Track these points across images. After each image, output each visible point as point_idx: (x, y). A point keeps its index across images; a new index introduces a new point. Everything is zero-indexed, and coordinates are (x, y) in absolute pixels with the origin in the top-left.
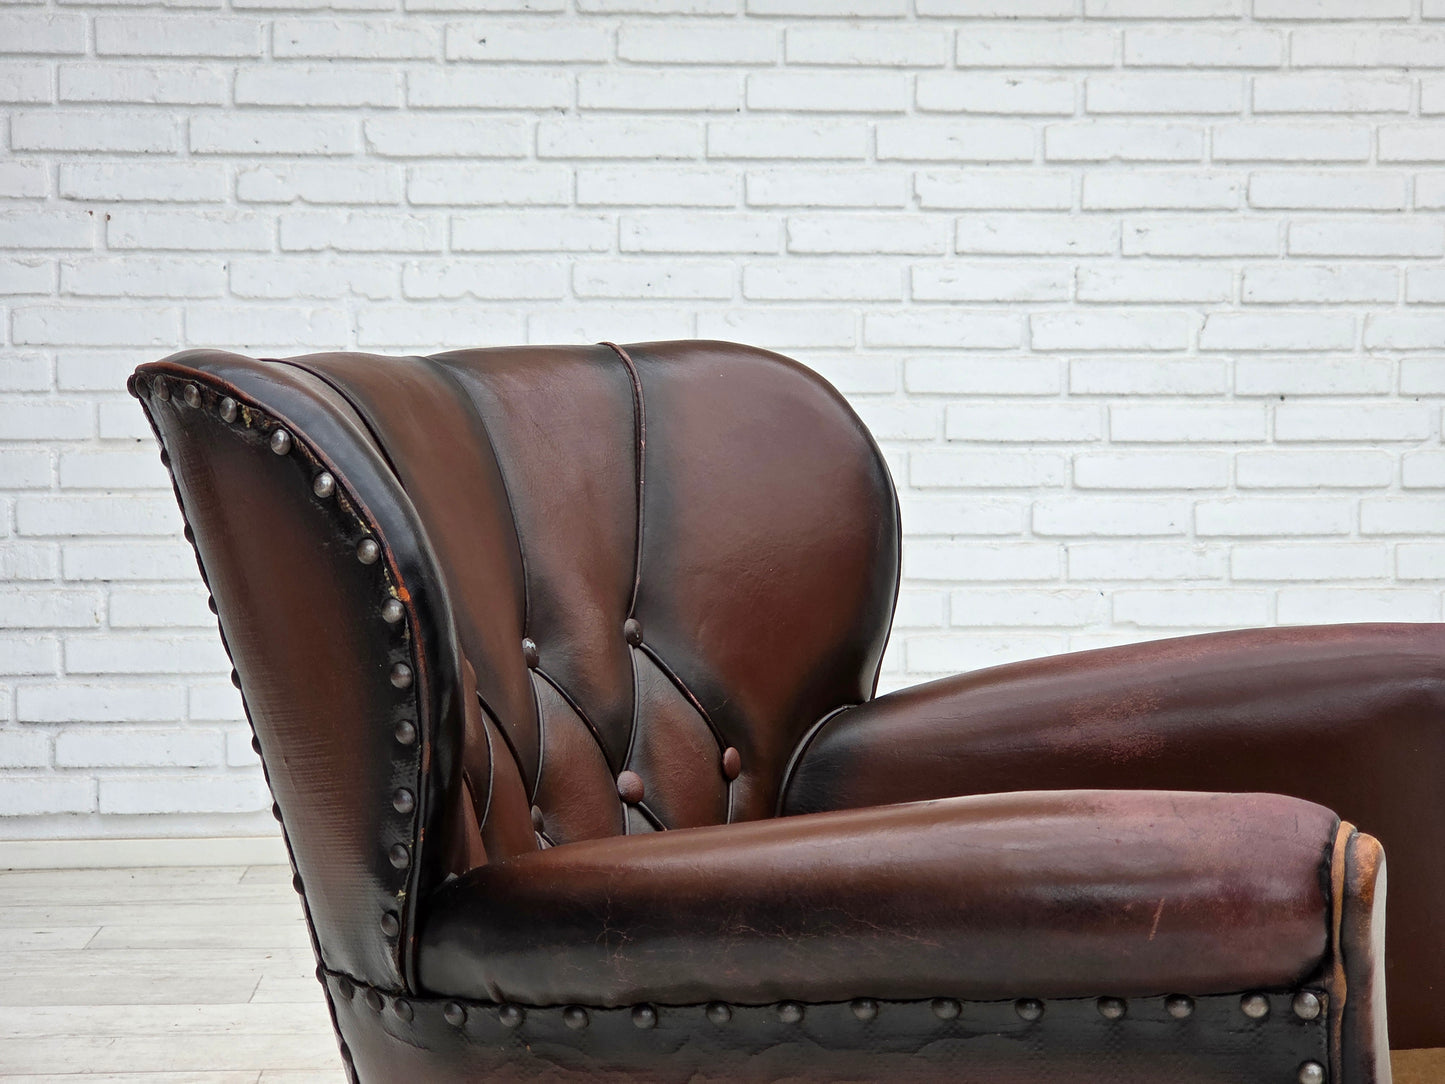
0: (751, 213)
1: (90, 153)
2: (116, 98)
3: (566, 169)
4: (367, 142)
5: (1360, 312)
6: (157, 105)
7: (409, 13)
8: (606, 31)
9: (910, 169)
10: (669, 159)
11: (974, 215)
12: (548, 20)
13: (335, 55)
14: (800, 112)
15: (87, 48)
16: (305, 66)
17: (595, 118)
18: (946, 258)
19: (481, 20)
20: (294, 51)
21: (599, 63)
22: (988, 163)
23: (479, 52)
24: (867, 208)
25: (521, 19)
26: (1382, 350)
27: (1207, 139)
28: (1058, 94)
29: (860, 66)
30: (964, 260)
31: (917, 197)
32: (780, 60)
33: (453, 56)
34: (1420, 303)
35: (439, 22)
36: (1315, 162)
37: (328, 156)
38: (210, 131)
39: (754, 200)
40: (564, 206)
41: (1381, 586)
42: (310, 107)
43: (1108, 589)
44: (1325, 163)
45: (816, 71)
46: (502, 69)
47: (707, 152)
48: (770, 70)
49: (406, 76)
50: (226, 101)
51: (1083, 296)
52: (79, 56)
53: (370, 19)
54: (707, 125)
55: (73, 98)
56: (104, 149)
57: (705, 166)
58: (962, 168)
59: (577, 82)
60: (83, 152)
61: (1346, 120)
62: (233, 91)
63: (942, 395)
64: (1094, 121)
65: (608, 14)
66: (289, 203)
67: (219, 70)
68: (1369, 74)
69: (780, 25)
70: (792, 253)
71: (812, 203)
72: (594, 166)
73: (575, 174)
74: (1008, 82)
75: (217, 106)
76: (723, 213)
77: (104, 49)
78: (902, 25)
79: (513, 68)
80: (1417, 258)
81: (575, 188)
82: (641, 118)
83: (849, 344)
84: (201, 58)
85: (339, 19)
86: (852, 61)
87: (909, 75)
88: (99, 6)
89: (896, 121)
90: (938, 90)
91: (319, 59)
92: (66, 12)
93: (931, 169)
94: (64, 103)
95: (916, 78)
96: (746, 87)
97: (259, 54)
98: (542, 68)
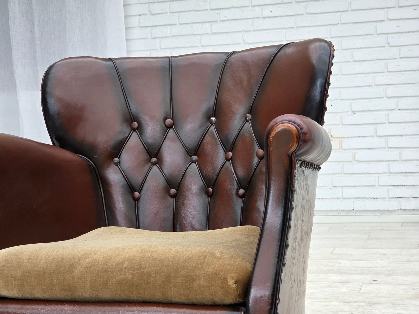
0: (343, 51)
1: (178, 48)
2: (184, 34)
4: (244, 40)
6: (193, 35)
7: (253, 6)
8: (303, 6)
9: (386, 36)
11: (405, 47)
12: (288, 5)
13: (235, 19)
14: (356, 23)
15: (177, 23)
16: (228, 22)
17: (301, 29)
18: (397, 59)
19: (271, 6)
20: (225, 18)
21: (302, 15)
22: (409, 32)
23: (271, 15)
24: (375, 47)
25: (281, 5)
29: (371, 9)
30: (403, 59)
31: (388, 43)
32: (349, 9)
33: (264, 16)
35: (261, 8)
37: (234, 44)
38: (206, 41)
39: (343, 48)
42: (229, 32)
45: (360, 11)
46: (277, 18)
47: (330, 36)
48: (348, 12)
49: (253, 22)
50: (210, 33)
52: (175, 24)
53: (243, 9)
54: (330, 28)
55: (174, 35)
56: (181, 46)
58: (401, 34)
59: (296, 20)
62: (211, 30)
63: (397, 97)
65: (304, 2)
67: (207, 25)
70: (354, 61)
71: (359, 47)
74: (414, 9)
75: (208, 34)
77: (181, 22)
79: (279, 18)
82: (313, 28)
83: (371, 84)
84: (203, 22)
85: (236, 10)
86: (369, 8)
87: (386, 10)
88: (180, 12)
89: (382, 23)
90: (393, 14)
91: (231, 20)
92: (172, 14)
93: (393, 35)
94: (172, 36)
95: (387, 11)
96: (341, 17)
97: (217, 20)
98: (287, 17)
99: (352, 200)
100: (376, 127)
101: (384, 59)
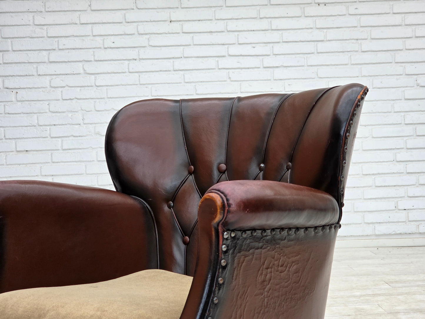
0: (185, 84)
1: (12, 76)
2: (18, 61)
3: (137, 74)
4: (84, 70)
6: (29, 63)
7: (94, 36)
8: (146, 38)
9: (228, 71)
10: (164, 71)
11: (245, 82)
12: (130, 36)
13: (75, 48)
14: (198, 57)
15: (10, 49)
16: (67, 51)
17: (144, 61)
18: (238, 94)
19: (113, 37)
20: (64, 47)
21: (144, 47)
23: (113, 45)
24: (217, 81)
25: (123, 36)
27: (306, 60)
28: (265, 50)
29: (213, 44)
30: (243, 94)
31: (230, 78)
32: (192, 44)
33: (106, 47)
35: (102, 38)
36: (334, 65)
37: (74, 74)
38: (43, 69)
39: (186, 81)
40: (137, 85)
42: (69, 62)
44: (337, 65)
45: (202, 46)
46: (119, 49)
47: (174, 69)
48: (190, 47)
49: (94, 52)
50: (47, 61)
52: (8, 51)
53: (84, 38)
54: (173, 62)
55: (7, 62)
56: (15, 75)
57: (173, 72)
58: (241, 70)
59: (139, 52)
60: (10, 76)
61: (341, 53)
62: (49, 58)
64: (276, 56)
65: (146, 34)
66: (64, 87)
67: (45, 53)
68: (347, 41)
69: (191, 35)
70: (197, 94)
71: (202, 81)
72: (144, 74)
73: (139, 76)
74: (252, 47)
75: (45, 62)
76: (179, 84)
77: (14, 49)
78: (223, 34)
79: (122, 49)
81: (139, 80)
82: (156, 60)
84: (40, 50)
85: (76, 38)
86: (211, 43)
87: (226, 46)
88: (13, 38)
89: (224, 58)
90: (233, 50)
91: (71, 49)
92: (4, 40)
93: (233, 70)
94: (4, 63)
95: (228, 47)
96: (183, 51)
97: (55, 48)
98: (129, 49)
101: (226, 93)
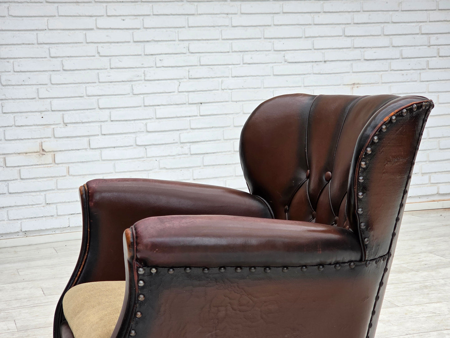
0: (51, 59)
5: (220, 80)
8: (5, 7)
9: (96, 45)
10: (26, 44)
11: (115, 57)
14: (64, 30)
18: (108, 70)
21: (4, 17)
22: (118, 42)
24: (85, 56)
26: (226, 89)
27: (177, 34)
28: (136, 23)
29: (80, 16)
30: (113, 70)
31: (99, 53)
32: (57, 15)
34: (235, 77)
36: (206, 40)
39: (52, 55)
41: (230, 153)
43: (158, 159)
44: (208, 40)
45: (67, 18)
47: (38, 42)
48: (55, 18)
51: (146, 79)
54: (37, 34)
57: (37, 46)
58: (111, 44)
61: (212, 28)
63: (109, 108)
64: (146, 30)
65: (5, 2)
68: (218, 16)
69: (56, 5)
70: (64, 70)
71: (69, 56)
72: (4, 47)
74: (122, 20)
76: (44, 59)
78: (90, 4)
80: (234, 65)
82: (17, 32)
83: (82, 95)
86: (78, 15)
87: (94, 18)
89: (91, 31)
90: (102, 23)
93: (102, 45)
95: (96, 19)
96: (48, 23)
99: (67, 217)
100: (89, 139)
101: (95, 69)
